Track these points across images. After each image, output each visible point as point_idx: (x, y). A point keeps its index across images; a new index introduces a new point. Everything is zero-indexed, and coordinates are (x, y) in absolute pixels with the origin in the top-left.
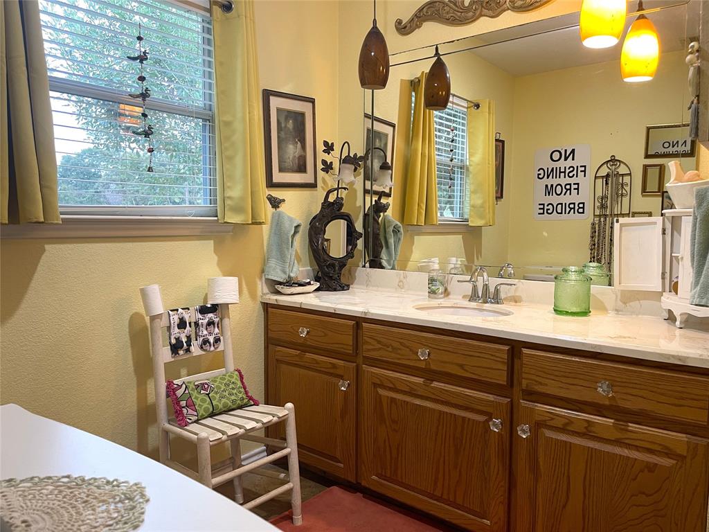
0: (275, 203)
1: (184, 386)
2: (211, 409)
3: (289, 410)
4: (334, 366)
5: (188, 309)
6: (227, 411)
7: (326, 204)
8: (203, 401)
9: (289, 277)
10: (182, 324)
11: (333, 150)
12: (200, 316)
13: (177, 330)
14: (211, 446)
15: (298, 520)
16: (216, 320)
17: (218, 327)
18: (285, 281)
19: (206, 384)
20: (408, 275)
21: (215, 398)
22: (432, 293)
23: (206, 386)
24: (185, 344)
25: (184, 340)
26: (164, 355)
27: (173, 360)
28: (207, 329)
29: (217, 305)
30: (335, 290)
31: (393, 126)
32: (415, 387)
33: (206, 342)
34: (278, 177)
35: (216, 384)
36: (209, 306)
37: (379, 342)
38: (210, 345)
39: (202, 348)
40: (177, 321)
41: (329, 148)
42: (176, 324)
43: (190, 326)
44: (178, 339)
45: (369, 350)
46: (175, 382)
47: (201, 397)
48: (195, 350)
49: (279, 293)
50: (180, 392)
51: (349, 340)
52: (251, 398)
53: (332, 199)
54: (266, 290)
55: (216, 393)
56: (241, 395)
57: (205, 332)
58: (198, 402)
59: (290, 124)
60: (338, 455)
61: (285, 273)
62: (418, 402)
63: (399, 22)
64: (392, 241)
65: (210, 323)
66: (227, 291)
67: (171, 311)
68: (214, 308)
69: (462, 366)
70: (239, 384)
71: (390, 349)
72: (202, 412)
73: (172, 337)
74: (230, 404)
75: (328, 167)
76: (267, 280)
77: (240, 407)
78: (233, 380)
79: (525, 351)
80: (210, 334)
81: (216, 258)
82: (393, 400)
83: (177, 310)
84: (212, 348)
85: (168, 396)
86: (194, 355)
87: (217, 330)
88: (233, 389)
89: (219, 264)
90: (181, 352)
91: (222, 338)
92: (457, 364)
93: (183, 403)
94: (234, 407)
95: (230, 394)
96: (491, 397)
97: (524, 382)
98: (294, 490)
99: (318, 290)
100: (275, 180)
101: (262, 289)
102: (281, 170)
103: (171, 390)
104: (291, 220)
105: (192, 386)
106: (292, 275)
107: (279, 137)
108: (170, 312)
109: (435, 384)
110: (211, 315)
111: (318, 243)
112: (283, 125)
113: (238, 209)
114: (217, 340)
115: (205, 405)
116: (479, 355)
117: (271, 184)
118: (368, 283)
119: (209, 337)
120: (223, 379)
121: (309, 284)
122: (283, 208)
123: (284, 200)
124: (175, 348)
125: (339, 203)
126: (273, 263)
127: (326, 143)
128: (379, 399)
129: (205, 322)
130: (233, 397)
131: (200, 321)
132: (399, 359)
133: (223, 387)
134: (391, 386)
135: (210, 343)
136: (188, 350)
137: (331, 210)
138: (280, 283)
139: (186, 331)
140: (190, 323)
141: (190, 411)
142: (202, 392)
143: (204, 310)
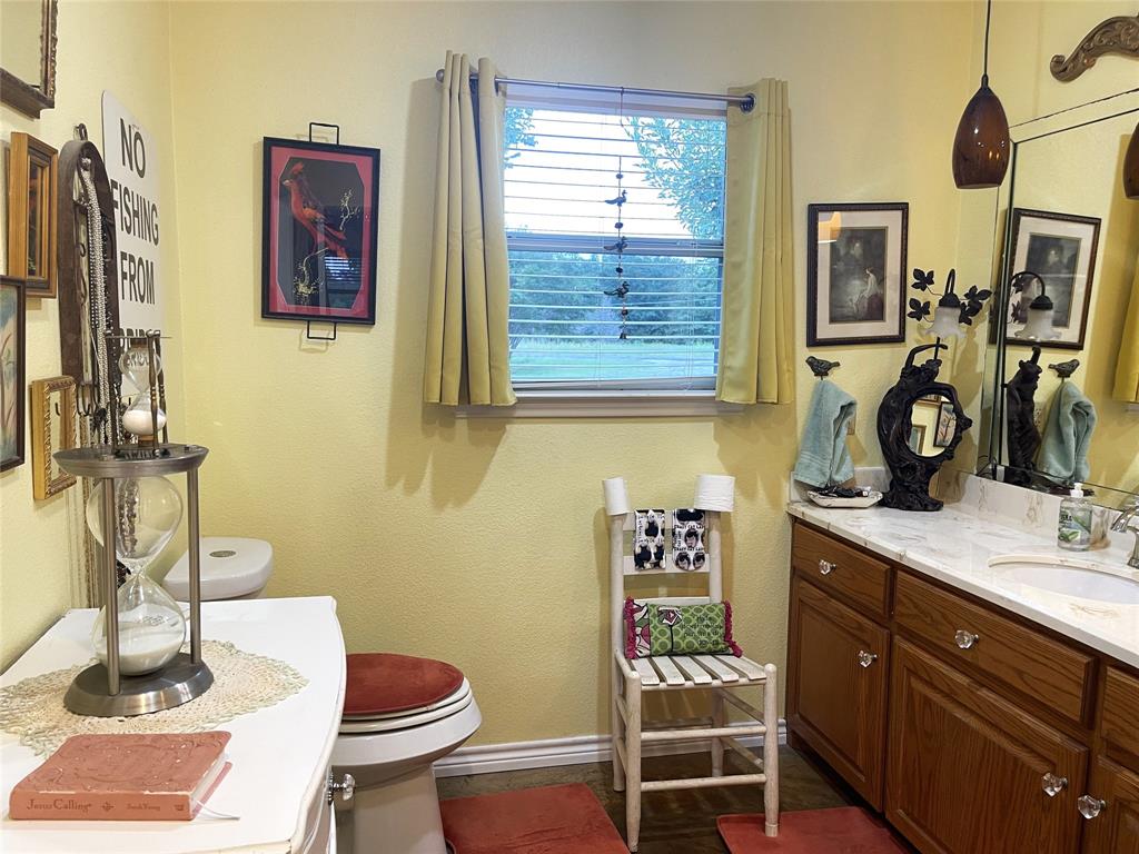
0: (821, 369)
1: (645, 608)
2: (669, 646)
3: (768, 673)
4: (860, 627)
5: (663, 512)
6: (692, 653)
7: (909, 370)
8: (662, 633)
9: (831, 479)
10: (652, 530)
11: (932, 283)
12: (678, 523)
13: (644, 537)
14: (644, 692)
15: (772, 830)
16: (700, 531)
17: (702, 541)
18: (823, 486)
19: (673, 612)
20: (1044, 499)
21: (678, 633)
22: (1064, 538)
23: (672, 615)
24: (653, 556)
25: (653, 550)
26: (627, 566)
27: (637, 573)
28: (686, 541)
29: (704, 511)
30: (909, 508)
31: (1096, 223)
32: (960, 692)
33: (683, 557)
34: (825, 330)
35: (687, 615)
36: (692, 511)
37: (916, 606)
38: (689, 563)
39: (677, 564)
40: (645, 525)
41: (924, 280)
42: (643, 529)
43: (663, 534)
44: (644, 549)
45: (902, 615)
46: (636, 601)
47: (661, 627)
48: (668, 565)
49: (812, 502)
50: (638, 616)
51: (880, 593)
52: (733, 645)
53: (919, 361)
54: (795, 496)
55: (682, 627)
56: (715, 638)
57: (683, 545)
58: (655, 633)
59: (857, 249)
60: (860, 763)
61: (824, 474)
62: (959, 714)
63: (1058, 61)
64: (1070, 430)
65: (691, 534)
66: (716, 493)
67: (639, 512)
68: (698, 515)
69: (1020, 673)
70: (719, 621)
71: (928, 620)
72: (656, 646)
73: (638, 545)
74: (696, 645)
75: (921, 310)
76: (797, 482)
77: (713, 653)
78: (711, 615)
79: (1112, 672)
80: (690, 547)
81: (717, 446)
82: (927, 701)
83: (647, 512)
84: (692, 567)
85: (624, 617)
86: (667, 571)
87: (700, 545)
88: (707, 626)
89: (721, 454)
90: (648, 565)
91: (707, 556)
92: (1015, 669)
93: (638, 630)
94: (702, 650)
95: (700, 633)
96: (1057, 737)
97: (1105, 725)
98: (768, 784)
99: (881, 504)
100: (821, 335)
101: (789, 492)
102: (833, 320)
103: (629, 610)
104: (839, 394)
105: (654, 611)
106: (837, 478)
107: (832, 271)
108: (637, 514)
109: (984, 693)
110: (692, 523)
111: (889, 432)
112: (842, 252)
113: (738, 385)
114: (700, 558)
115: (663, 639)
116: (1045, 661)
117: (813, 341)
119: (689, 552)
120: (698, 610)
121: (860, 494)
122: (834, 377)
123: (837, 364)
124: (641, 558)
125: (932, 367)
126: (806, 457)
127: (918, 274)
128: (911, 690)
129: (684, 531)
130: (703, 638)
131: (677, 530)
132: (938, 638)
133: (694, 621)
134: (927, 678)
135: (688, 560)
136: (657, 565)
137: (918, 382)
138: (816, 489)
139: (656, 539)
140: (663, 531)
141: (643, 643)
142: (665, 621)
143: (684, 516)
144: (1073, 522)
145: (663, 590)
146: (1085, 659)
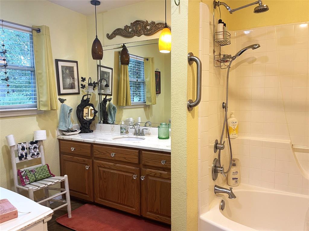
0: (62, 101)
1: (24, 171)
2: (35, 179)
3: (65, 177)
4: (84, 161)
5: (26, 143)
6: (42, 179)
7: (83, 101)
8: (32, 176)
9: (68, 128)
10: (23, 149)
11: (85, 80)
12: (31, 145)
13: (21, 151)
14: (34, 192)
15: (70, 216)
16: (37, 146)
17: (38, 149)
18: (66, 130)
19: (33, 170)
20: (115, 126)
21: (37, 175)
22: (122, 132)
23: (33, 171)
24: (24, 156)
25: (24, 154)
26: (16, 160)
27: (20, 162)
28: (33, 150)
29: (38, 141)
30: (87, 133)
31: (112, 69)
32: (111, 167)
33: (33, 155)
34: (63, 91)
35: (37, 170)
36: (34, 141)
37: (99, 151)
38: (35, 156)
39: (32, 157)
40: (21, 148)
41: (84, 80)
42: (21, 149)
43: (27, 149)
44: (22, 154)
45: (96, 155)
46: (21, 170)
47: (31, 175)
48: (29, 158)
49: (64, 135)
50: (22, 174)
51: (89, 151)
52: (52, 174)
53: (85, 98)
54: (59, 134)
55: (37, 173)
56: (47, 173)
57: (33, 151)
58: (30, 177)
59: (68, 71)
60: (87, 193)
61: (66, 127)
62: (112, 171)
63: (108, 35)
64: (112, 112)
65: (35, 148)
66: (41, 135)
67: (19, 144)
68: (36, 142)
69: (125, 158)
70: (47, 169)
71: (103, 154)
72: (31, 180)
73: (19, 154)
74: (43, 177)
75: (83, 87)
76: (59, 130)
77: (47, 178)
78: (44, 168)
79: (143, 152)
80: (35, 152)
81: (37, 123)
82: (104, 171)
83: (21, 144)
84: (36, 157)
85: (18, 175)
86: (29, 160)
87: (38, 150)
88: (44, 171)
89: (39, 125)
90: (23, 159)
91: (40, 153)
92: (123, 157)
93: (24, 178)
94: (44, 178)
95: (43, 173)
96: (134, 168)
97: (143, 162)
98: (68, 206)
99: (80, 133)
100: (61, 92)
101: (57, 133)
102: (64, 89)
103: (19, 173)
104: (68, 107)
105: (27, 171)
106: (69, 128)
107: (63, 76)
108: (18, 145)
109: (117, 165)
110: (35, 145)
111: (80, 115)
112: (64, 72)
113: (45, 105)
114: (38, 154)
115: (33, 178)
116: (130, 154)
117: (60, 94)
118: (101, 129)
119: (35, 153)
120: (40, 168)
121: (76, 131)
123: (66, 100)
124: (21, 158)
125: (88, 100)
126: (61, 124)
127: (82, 78)
128: (99, 170)
129: (33, 147)
130: (44, 174)
131: (31, 147)
132: (105, 157)
133: (40, 171)
134: (104, 166)
135: (35, 155)
136: (26, 158)
137: (85, 103)
138: (65, 131)
139: (25, 151)
140: (26, 148)
141: (27, 180)
142: (32, 173)
143: (32, 143)
144: (123, 129)
145: (25, 166)
146: (137, 151)
